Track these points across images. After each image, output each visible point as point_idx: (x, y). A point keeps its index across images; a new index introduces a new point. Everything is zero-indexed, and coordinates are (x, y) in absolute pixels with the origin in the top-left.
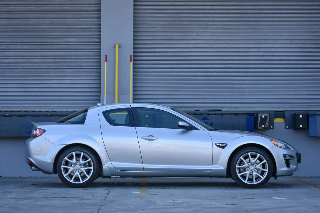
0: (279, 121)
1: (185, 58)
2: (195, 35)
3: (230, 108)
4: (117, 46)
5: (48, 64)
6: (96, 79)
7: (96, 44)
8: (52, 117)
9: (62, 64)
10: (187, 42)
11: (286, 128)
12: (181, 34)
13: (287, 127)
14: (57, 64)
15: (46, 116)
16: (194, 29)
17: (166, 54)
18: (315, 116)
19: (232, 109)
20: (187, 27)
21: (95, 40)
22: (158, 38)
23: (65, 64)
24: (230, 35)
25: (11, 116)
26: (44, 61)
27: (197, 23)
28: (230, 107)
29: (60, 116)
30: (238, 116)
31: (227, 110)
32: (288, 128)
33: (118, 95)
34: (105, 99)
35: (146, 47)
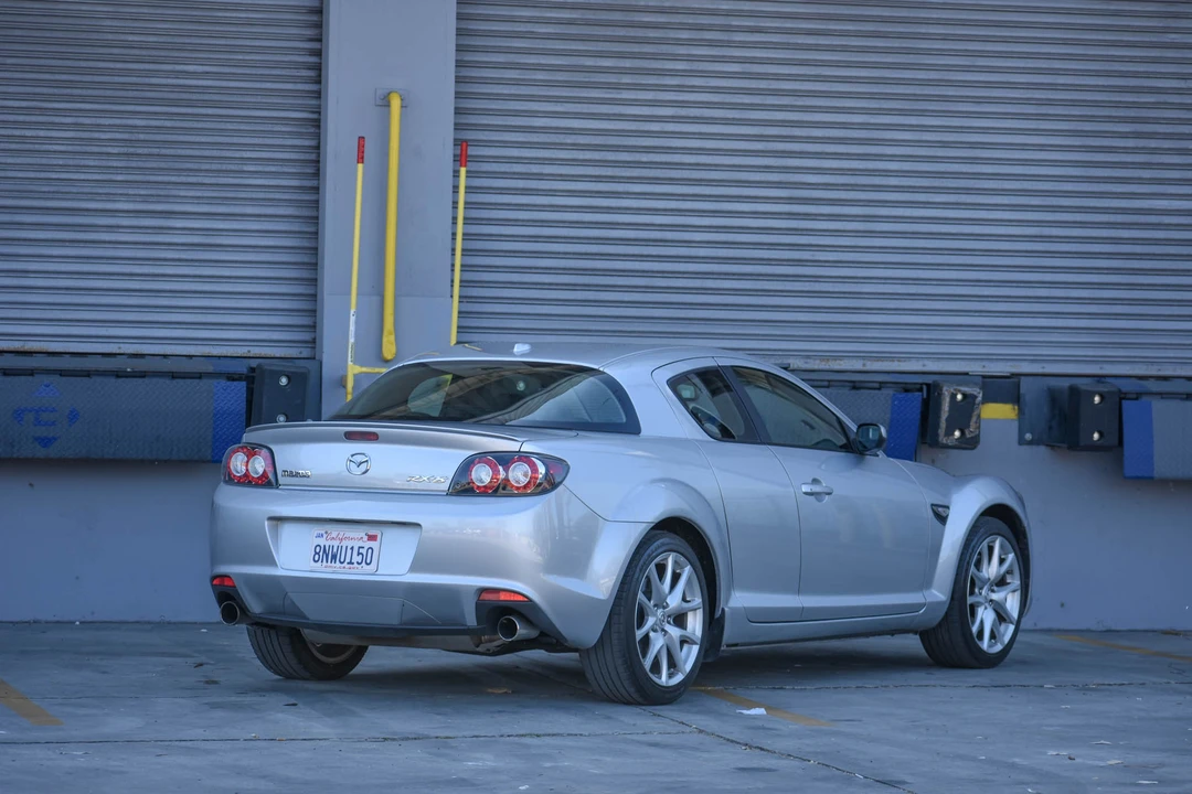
0: (997, 413)
1: (645, 158)
2: (681, 66)
3: (808, 357)
4: (396, 103)
6: (297, 229)
8: (140, 380)
9: (163, 165)
10: (650, 95)
11: (1022, 441)
12: (628, 63)
13: (1028, 436)
14: (141, 164)
15: (119, 374)
16: (678, 42)
17: (570, 139)
18: (1145, 399)
19: (818, 362)
20: (652, 34)
21: (294, 72)
22: (540, 76)
23: (171, 165)
24: (813, 73)
26: (89, 149)
27: (690, 20)
28: (807, 355)
29: (173, 377)
30: (862, 391)
32: (1030, 443)
33: (396, 297)
34: (352, 312)
35: (494, 107)
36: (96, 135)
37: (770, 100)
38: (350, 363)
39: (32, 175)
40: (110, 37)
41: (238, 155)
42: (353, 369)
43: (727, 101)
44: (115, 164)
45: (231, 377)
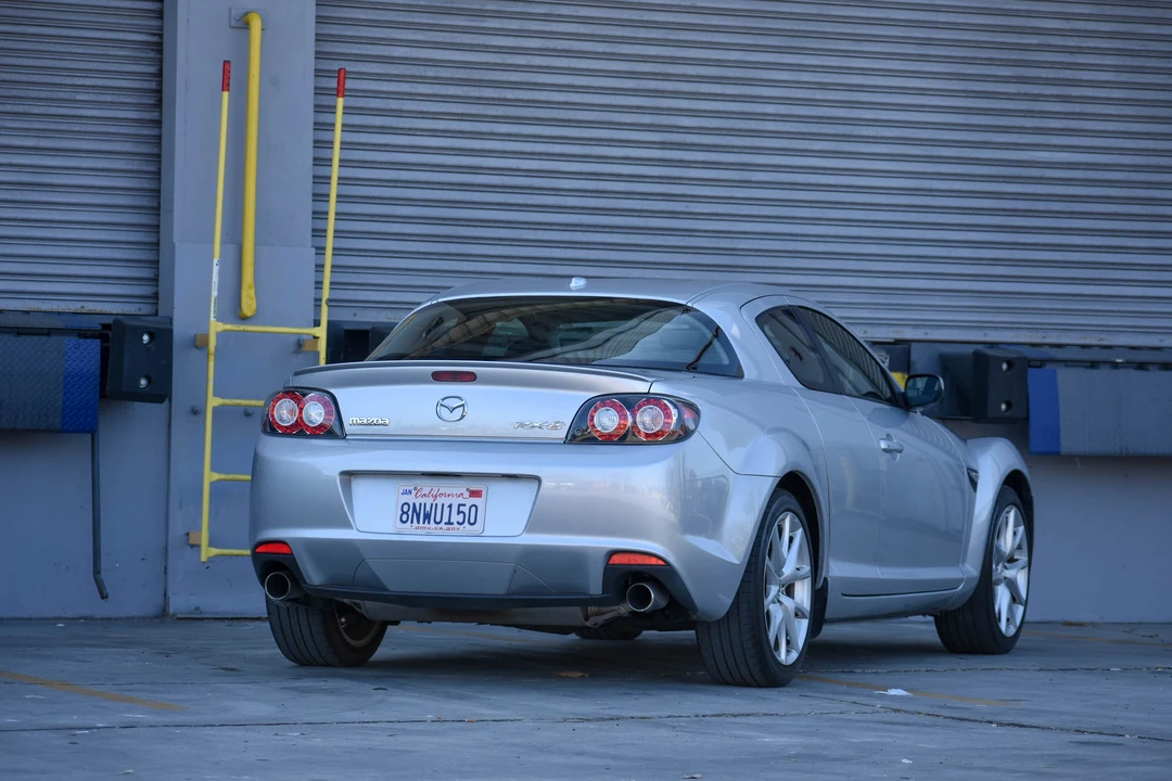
1: (510, 94)
4: (256, 24)
17: (431, 72)
18: (1049, 367)
29: (19, 333)
33: (257, 244)
34: (215, 261)
37: (642, 33)
38: (212, 319)
41: (68, 81)
42: (216, 327)
43: (597, 33)
45: (83, 334)
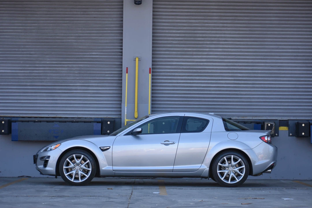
0: (282, 129)
1: (199, 71)
2: (207, 50)
4: (137, 59)
5: (74, 75)
6: (118, 89)
7: (118, 57)
8: (77, 123)
9: (87, 75)
10: (200, 57)
11: (289, 136)
12: (195, 49)
13: (291, 134)
14: (82, 75)
15: (72, 122)
16: (207, 44)
19: (241, 117)
20: (200, 42)
22: (174, 53)
23: (89, 75)
24: (239, 50)
25: (40, 122)
26: (71, 72)
27: (210, 39)
28: (239, 116)
29: (85, 122)
30: (247, 124)
31: (236, 119)
32: (291, 136)
33: (138, 103)
34: (126, 107)
35: (163, 60)
36: (72, 69)
37: (229, 57)
38: (125, 119)
39: (58, 78)
40: (75, 47)
41: (105, 72)
44: (77, 75)
45: (98, 122)
